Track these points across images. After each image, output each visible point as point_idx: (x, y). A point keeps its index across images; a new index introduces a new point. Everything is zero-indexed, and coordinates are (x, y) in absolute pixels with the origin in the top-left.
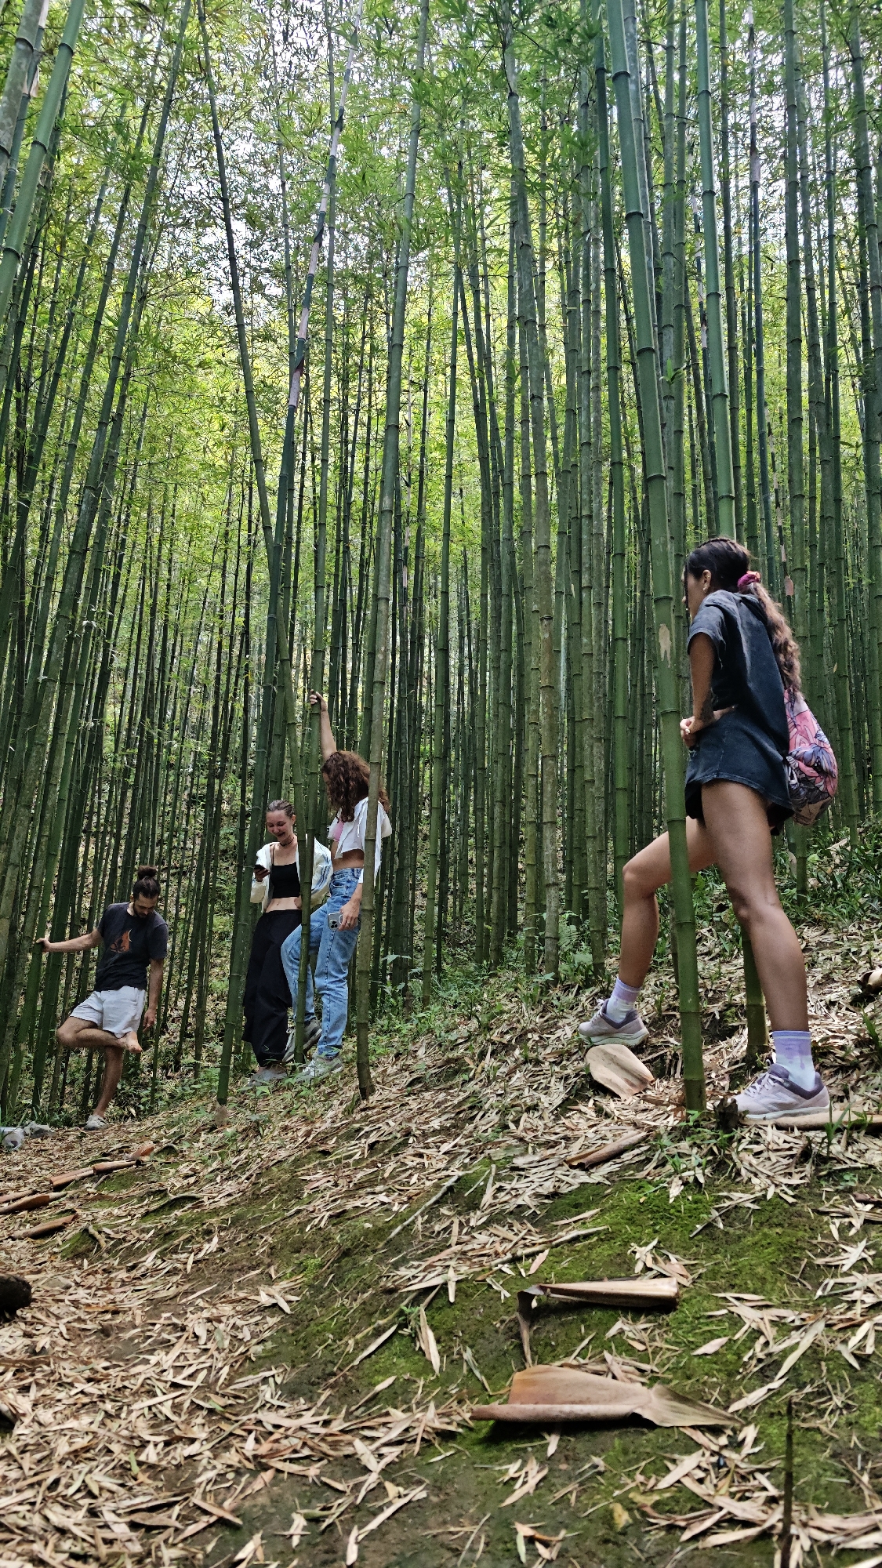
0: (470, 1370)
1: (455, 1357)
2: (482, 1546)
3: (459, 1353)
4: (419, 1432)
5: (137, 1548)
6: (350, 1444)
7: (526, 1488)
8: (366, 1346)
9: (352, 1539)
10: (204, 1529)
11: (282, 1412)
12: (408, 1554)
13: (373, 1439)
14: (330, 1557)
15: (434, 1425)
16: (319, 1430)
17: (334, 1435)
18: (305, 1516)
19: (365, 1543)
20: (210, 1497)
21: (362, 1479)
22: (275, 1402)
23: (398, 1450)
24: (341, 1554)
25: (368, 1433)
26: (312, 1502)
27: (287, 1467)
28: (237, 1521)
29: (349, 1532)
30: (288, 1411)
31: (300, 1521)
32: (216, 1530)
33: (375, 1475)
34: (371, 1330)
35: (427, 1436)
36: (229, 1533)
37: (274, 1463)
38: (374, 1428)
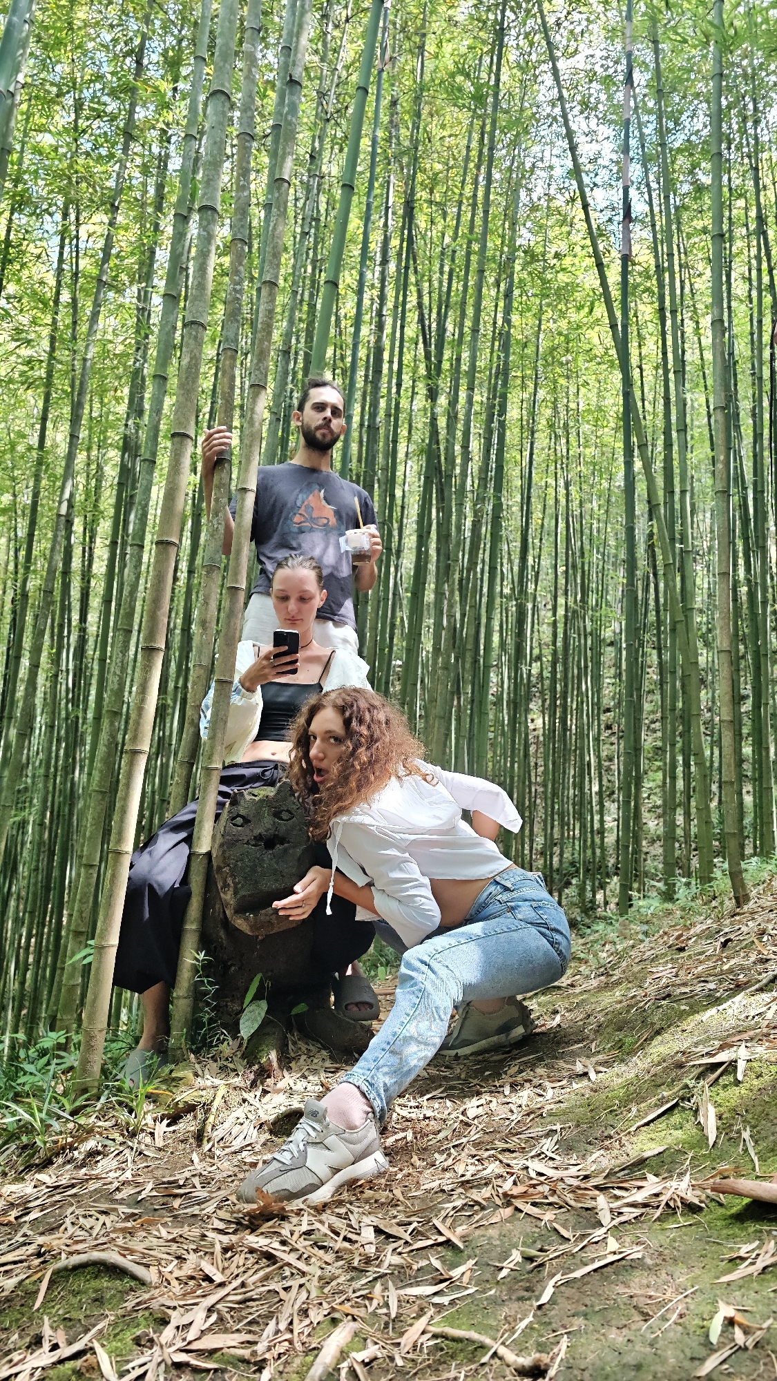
0: (746, 1150)
1: (734, 1135)
2: (674, 1317)
3: (739, 1132)
4: (664, 1198)
5: (371, 1250)
6: (594, 1198)
7: (751, 1269)
8: (647, 1114)
9: (552, 1282)
10: (432, 1246)
11: (551, 1163)
12: (597, 1309)
13: (617, 1198)
14: (526, 1294)
15: (683, 1195)
16: (575, 1182)
17: (586, 1189)
18: (522, 1253)
19: (563, 1288)
20: (449, 1221)
21: (590, 1231)
22: (550, 1154)
23: (637, 1212)
24: (537, 1293)
25: (617, 1192)
26: (534, 1242)
27: (528, 1209)
28: (461, 1245)
29: (554, 1275)
30: (557, 1163)
31: (516, 1256)
32: (439, 1249)
33: (604, 1230)
34: (654, 1100)
35: (672, 1204)
36: (449, 1254)
37: (518, 1203)
38: (626, 1189)
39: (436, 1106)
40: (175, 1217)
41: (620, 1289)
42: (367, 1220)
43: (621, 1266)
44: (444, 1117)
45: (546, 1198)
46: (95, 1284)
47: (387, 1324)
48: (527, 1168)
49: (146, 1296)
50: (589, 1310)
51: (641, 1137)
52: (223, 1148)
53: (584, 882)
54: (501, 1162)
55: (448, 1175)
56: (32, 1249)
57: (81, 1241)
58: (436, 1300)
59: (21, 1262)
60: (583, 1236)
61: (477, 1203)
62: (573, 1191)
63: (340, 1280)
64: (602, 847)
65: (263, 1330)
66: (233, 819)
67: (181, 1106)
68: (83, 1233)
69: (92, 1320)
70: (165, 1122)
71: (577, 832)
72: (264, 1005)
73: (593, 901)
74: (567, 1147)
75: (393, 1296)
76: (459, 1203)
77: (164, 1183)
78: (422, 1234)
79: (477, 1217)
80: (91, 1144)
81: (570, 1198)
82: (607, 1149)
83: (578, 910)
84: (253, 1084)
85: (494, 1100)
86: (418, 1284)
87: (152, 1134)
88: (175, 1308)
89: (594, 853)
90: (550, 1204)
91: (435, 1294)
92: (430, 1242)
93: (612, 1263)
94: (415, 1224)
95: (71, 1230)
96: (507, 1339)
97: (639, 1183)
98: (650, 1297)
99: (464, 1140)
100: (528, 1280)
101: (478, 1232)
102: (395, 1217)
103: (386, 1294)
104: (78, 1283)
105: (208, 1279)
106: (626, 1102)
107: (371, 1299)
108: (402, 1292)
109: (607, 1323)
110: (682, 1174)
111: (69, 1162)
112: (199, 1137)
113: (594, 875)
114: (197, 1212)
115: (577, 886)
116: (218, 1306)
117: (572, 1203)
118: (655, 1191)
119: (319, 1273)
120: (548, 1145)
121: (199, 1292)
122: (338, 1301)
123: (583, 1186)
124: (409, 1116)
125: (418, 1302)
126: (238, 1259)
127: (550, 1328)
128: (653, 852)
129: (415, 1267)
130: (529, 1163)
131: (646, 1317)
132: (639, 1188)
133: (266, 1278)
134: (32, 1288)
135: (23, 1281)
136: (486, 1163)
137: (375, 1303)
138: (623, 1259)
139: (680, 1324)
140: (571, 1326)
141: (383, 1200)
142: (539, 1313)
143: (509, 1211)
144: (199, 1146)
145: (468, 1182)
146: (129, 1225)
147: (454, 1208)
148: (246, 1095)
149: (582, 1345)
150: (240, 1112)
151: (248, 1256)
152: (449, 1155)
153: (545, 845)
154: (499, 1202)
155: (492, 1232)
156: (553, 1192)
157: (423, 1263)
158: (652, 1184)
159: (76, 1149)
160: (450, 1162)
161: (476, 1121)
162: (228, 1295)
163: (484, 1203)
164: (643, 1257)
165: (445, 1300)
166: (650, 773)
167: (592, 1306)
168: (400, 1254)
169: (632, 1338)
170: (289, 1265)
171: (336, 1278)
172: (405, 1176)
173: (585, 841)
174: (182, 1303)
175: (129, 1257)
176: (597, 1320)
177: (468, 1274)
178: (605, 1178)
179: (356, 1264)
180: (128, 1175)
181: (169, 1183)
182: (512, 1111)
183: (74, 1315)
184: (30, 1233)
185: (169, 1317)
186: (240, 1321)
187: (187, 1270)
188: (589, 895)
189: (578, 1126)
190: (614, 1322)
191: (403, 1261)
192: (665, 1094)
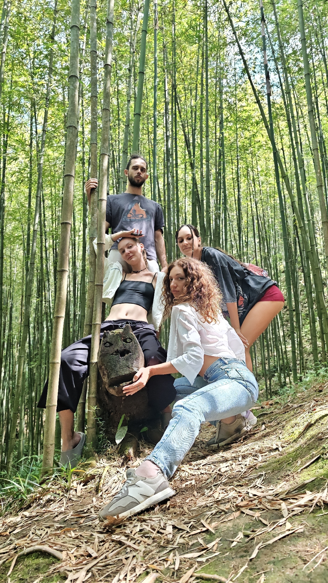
2: (320, 561)
4: (315, 502)
5: (170, 537)
6: (280, 504)
8: (306, 463)
9: (257, 547)
10: (200, 533)
11: (260, 490)
12: (280, 559)
13: (291, 503)
14: (245, 554)
15: (324, 499)
16: (271, 498)
17: (277, 500)
18: (244, 533)
19: (263, 550)
20: (209, 520)
21: (278, 520)
22: (259, 486)
23: (301, 509)
24: (250, 553)
25: (292, 501)
26: (250, 528)
27: (247, 511)
28: (213, 532)
29: (259, 543)
30: (263, 489)
31: (241, 535)
32: (203, 534)
33: (285, 519)
34: (309, 456)
35: (319, 504)
36: (208, 537)
37: (243, 510)
38: (296, 499)
39: (207, 468)
40: (80, 527)
41: (292, 548)
42: (169, 522)
43: (293, 536)
44: (210, 473)
45: (257, 506)
46: (36, 561)
47: (173, 573)
48: (248, 493)
49: (59, 566)
50: (275, 560)
51: (303, 474)
52: (107, 494)
53: (280, 374)
54: (236, 491)
55: (210, 499)
56: (12, 546)
57: (35, 541)
58: (199, 559)
59: (7, 552)
60: (274, 523)
61: (223, 511)
62: (270, 501)
63: (153, 553)
64: (287, 358)
65: (112, 580)
66: (105, 344)
67: (89, 476)
68: (37, 537)
69: (33, 579)
70: (82, 484)
71: (275, 354)
72: (126, 428)
73: (285, 382)
74: (267, 481)
75: (178, 558)
76: (214, 512)
77: (78, 512)
78: (196, 528)
79: (222, 517)
80: (48, 497)
81: (268, 505)
82: (287, 481)
83: (279, 387)
84: (123, 464)
85: (234, 463)
86: (191, 552)
87: (76, 490)
88: (71, 571)
89: (283, 361)
90: (259, 509)
91: (199, 556)
92: (199, 531)
93: (288, 535)
94: (192, 523)
95: (32, 536)
96: (233, 578)
97: (302, 496)
98: (308, 551)
99: (219, 482)
100: (246, 547)
101: (222, 525)
102: (183, 520)
103: (174, 558)
104: (28, 561)
105: (90, 556)
106: (295, 459)
107: (167, 561)
108: (182, 556)
109: (285, 566)
110: (323, 490)
111: (38, 505)
112: (97, 490)
113: (284, 371)
114: (91, 524)
115: (277, 376)
116: (93, 569)
117: (269, 507)
118: (310, 499)
119: (143, 549)
120: (258, 482)
121: (84, 562)
122: (151, 563)
123: (275, 499)
124: (193, 473)
125: (190, 561)
126: (107, 545)
127: (256, 570)
128: (310, 359)
129: (190, 543)
130: (249, 491)
131: (305, 562)
132: (303, 498)
133: (118, 553)
134: (8, 565)
135: (5, 562)
136: (229, 492)
137: (169, 563)
138: (293, 533)
139: (323, 565)
140: (267, 569)
141: (178, 513)
142: (251, 563)
143: (238, 513)
144: (97, 494)
145: (219, 501)
146: (58, 532)
147: (212, 514)
148: (118, 469)
149: (272, 579)
150: (116, 477)
151: (111, 543)
152: (211, 490)
153: (262, 360)
154: (234, 509)
155: (230, 524)
156: (260, 503)
157: (195, 541)
158: (308, 496)
159: (42, 499)
160: (212, 492)
161: (225, 474)
162: (98, 563)
163: (227, 511)
164: (304, 531)
165: (203, 559)
166: (305, 325)
167: (278, 558)
168: (184, 538)
169: (298, 574)
170: (129, 546)
171: (152, 551)
172: (190, 501)
173: (279, 356)
174: (75, 568)
175: (55, 547)
176: (279, 565)
177: (216, 545)
178: (286, 494)
179: (162, 544)
180: (63, 509)
181: (81, 511)
182: (242, 468)
183: (25, 577)
184: (13, 539)
185: (68, 576)
186: (102, 576)
187: (81, 552)
188: (283, 380)
189: (273, 472)
190: (288, 566)
191: (185, 541)
192: (314, 453)
